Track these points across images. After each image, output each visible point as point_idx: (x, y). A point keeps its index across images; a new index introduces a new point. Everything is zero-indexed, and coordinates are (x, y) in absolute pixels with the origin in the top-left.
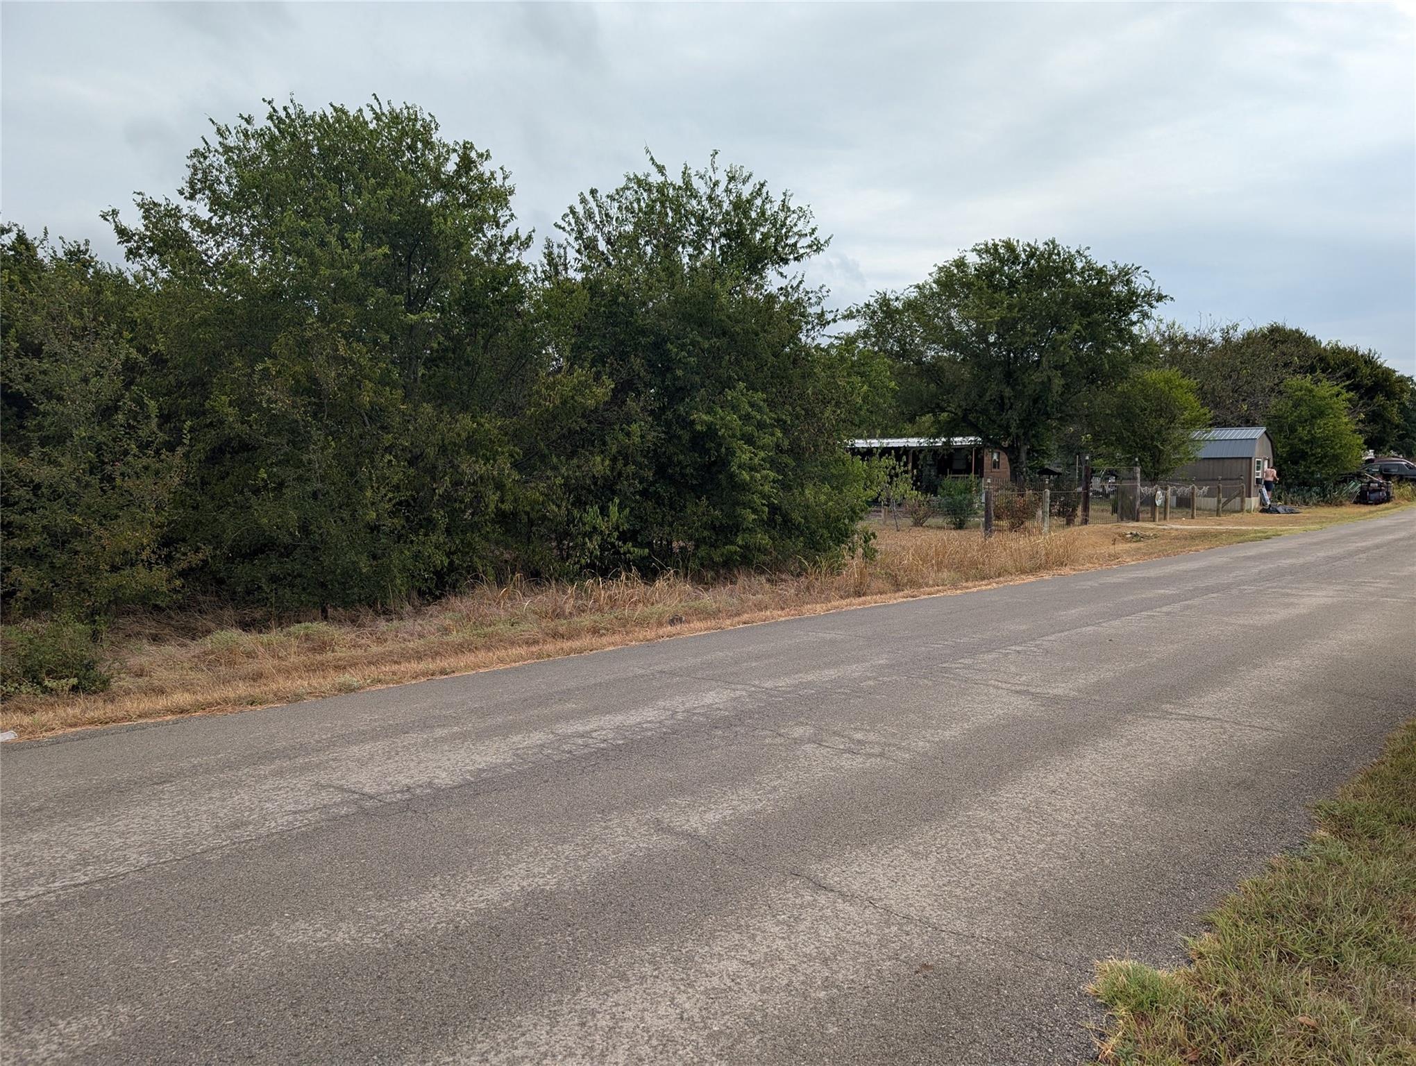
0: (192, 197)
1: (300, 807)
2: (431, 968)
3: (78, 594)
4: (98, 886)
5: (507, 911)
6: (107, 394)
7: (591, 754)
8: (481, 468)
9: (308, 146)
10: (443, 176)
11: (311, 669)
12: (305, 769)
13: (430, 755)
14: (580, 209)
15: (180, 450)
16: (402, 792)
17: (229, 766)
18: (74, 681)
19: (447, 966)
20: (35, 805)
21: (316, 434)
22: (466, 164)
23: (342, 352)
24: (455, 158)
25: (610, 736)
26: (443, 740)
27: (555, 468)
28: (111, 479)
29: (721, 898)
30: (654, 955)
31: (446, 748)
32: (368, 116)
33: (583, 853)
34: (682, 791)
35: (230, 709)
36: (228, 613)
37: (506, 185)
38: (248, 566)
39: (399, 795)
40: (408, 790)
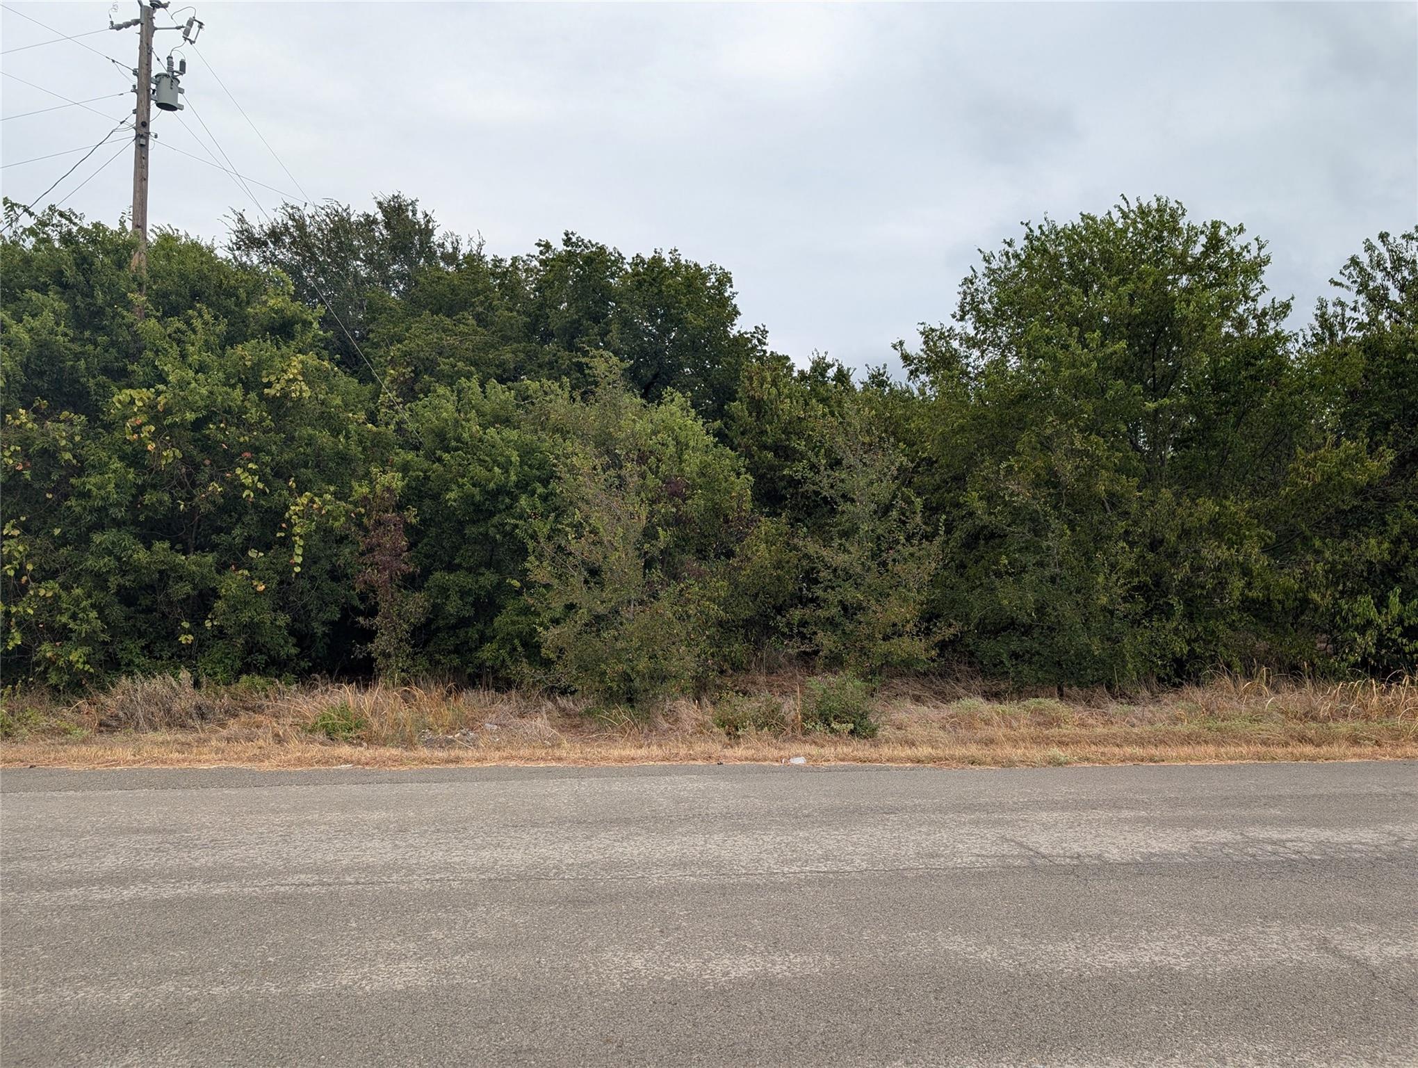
0: (962, 319)
1: (984, 853)
2: (1048, 999)
3: (860, 656)
4: (831, 876)
5: (1130, 975)
6: (885, 496)
7: (1277, 862)
8: (1224, 553)
9: (1057, 257)
10: (1190, 260)
11: (1035, 741)
12: (998, 823)
13: (1109, 832)
14: (1364, 259)
15: (938, 541)
16: (1072, 858)
17: (940, 809)
18: (851, 726)
19: (1062, 1001)
20: (806, 812)
21: (1054, 523)
22: (1215, 243)
23: (1078, 445)
24: (1203, 240)
25: (1307, 849)
26: (1127, 821)
27: (1318, 552)
28: (884, 564)
29: (1364, 1027)
30: (1263, 1053)
31: (1127, 828)
32: (1116, 215)
33: (1226, 948)
34: (1369, 918)
35: (954, 765)
36: (977, 683)
37: (1261, 255)
38: (993, 642)
39: (1068, 860)
40: (1077, 858)
